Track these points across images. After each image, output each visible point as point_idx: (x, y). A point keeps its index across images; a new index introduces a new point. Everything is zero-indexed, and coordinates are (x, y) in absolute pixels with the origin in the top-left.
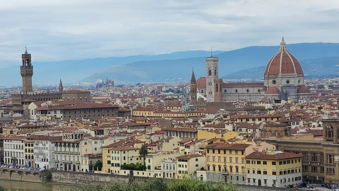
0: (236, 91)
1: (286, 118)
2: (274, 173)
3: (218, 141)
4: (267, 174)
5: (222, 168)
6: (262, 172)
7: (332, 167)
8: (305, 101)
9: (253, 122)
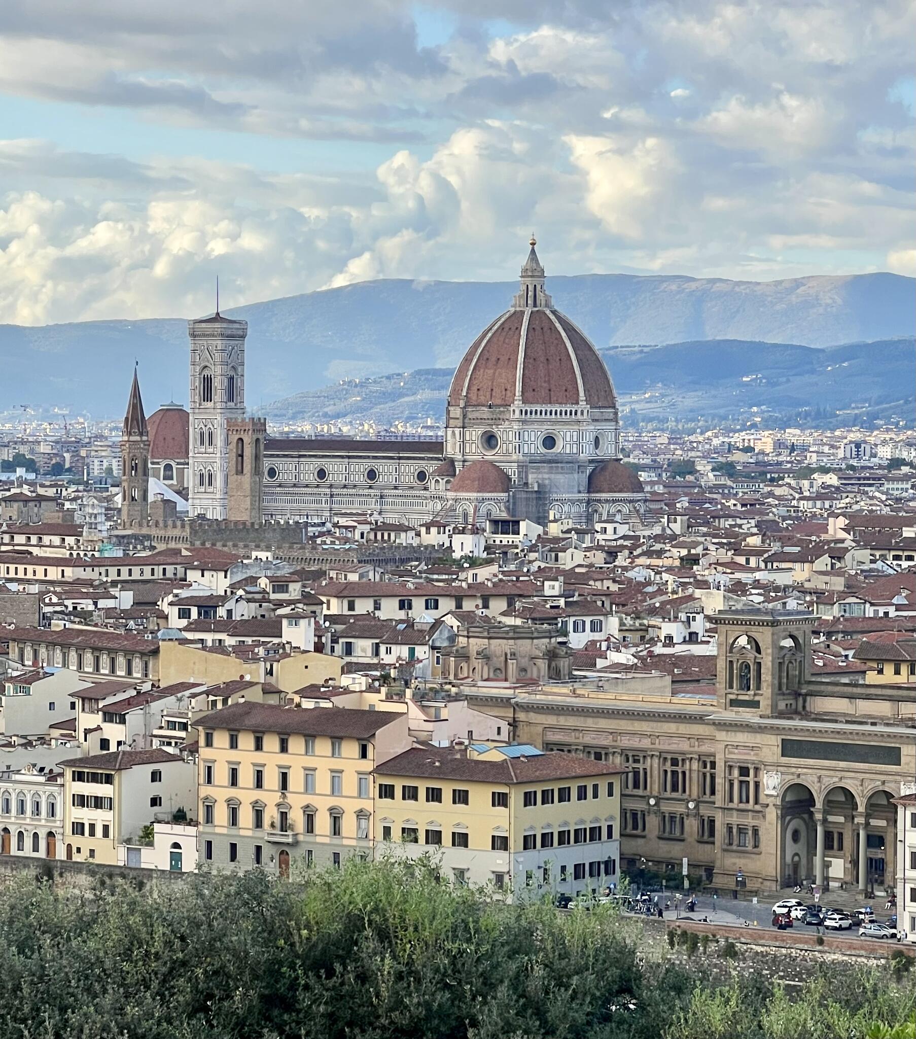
0: (322, 474)
1: (546, 601)
2: (500, 843)
3: (255, 695)
4: (466, 846)
5: (271, 815)
6: (447, 839)
7: (749, 821)
8: (623, 530)
9: (402, 615)
